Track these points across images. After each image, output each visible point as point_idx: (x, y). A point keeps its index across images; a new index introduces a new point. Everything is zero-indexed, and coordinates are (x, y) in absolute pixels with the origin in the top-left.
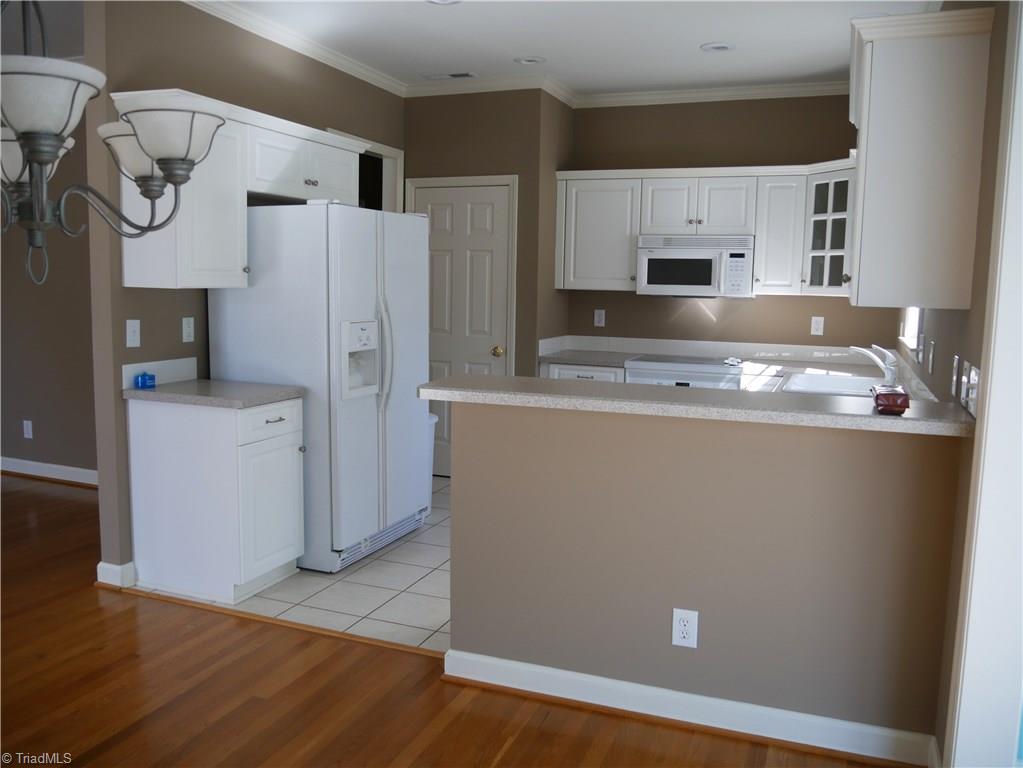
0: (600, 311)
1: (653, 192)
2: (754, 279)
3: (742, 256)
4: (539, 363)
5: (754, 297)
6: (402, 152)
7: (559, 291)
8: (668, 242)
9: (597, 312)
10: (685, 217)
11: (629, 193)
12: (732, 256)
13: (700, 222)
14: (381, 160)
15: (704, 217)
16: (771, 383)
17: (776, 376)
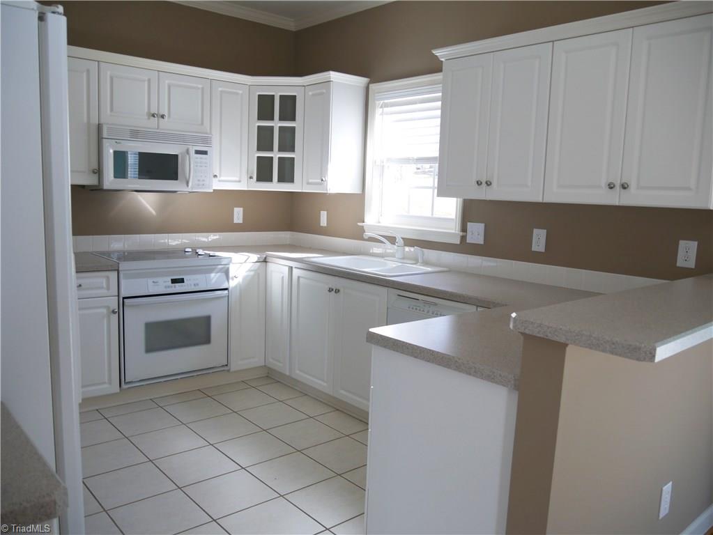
1: (112, 77)
2: (213, 175)
3: (205, 153)
5: (212, 191)
8: (135, 134)
10: (147, 110)
11: (85, 74)
12: (197, 152)
13: (162, 116)
15: (165, 111)
16: (252, 269)
17: (256, 262)
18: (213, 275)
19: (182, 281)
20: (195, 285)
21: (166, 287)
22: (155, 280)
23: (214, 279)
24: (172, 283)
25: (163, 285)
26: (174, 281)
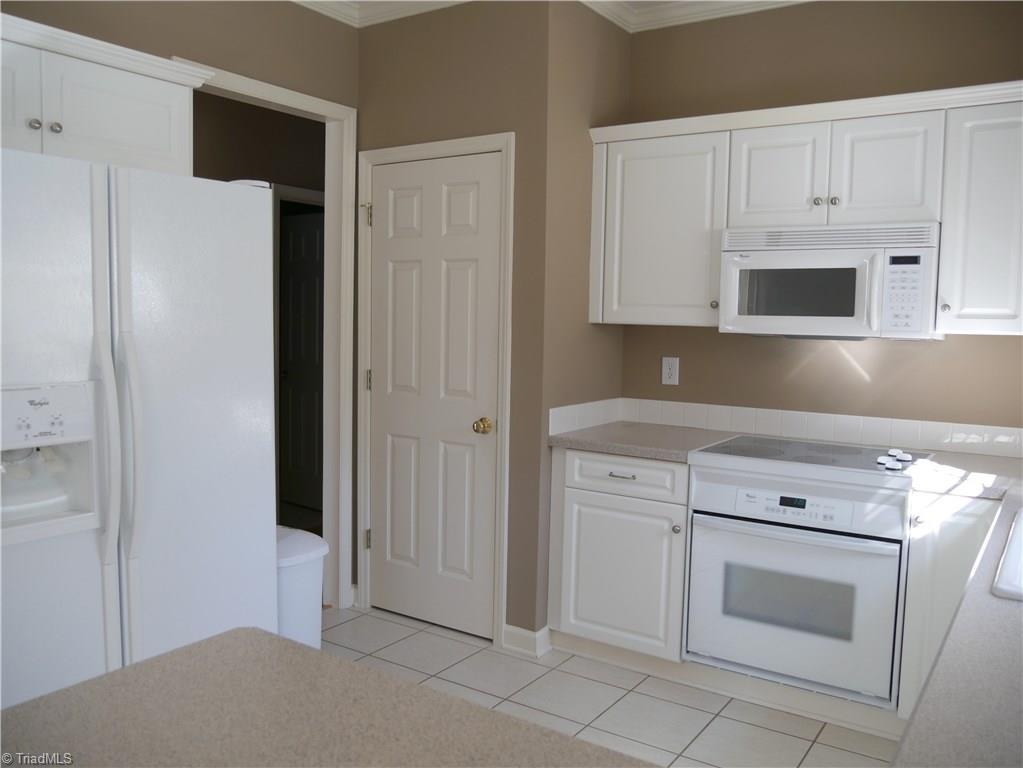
0: (670, 359)
1: (750, 151)
2: (940, 305)
3: (914, 260)
4: (551, 448)
5: (941, 338)
6: (355, 111)
7: (596, 325)
8: (775, 239)
9: (666, 361)
10: (807, 194)
11: (710, 156)
12: (896, 260)
13: (833, 201)
14: (324, 125)
15: (842, 192)
16: (968, 510)
17: (978, 498)
18: (870, 506)
19: (800, 504)
20: (825, 517)
21: (767, 509)
22: (750, 492)
23: (870, 515)
24: (781, 504)
25: (765, 504)
26: (786, 502)
